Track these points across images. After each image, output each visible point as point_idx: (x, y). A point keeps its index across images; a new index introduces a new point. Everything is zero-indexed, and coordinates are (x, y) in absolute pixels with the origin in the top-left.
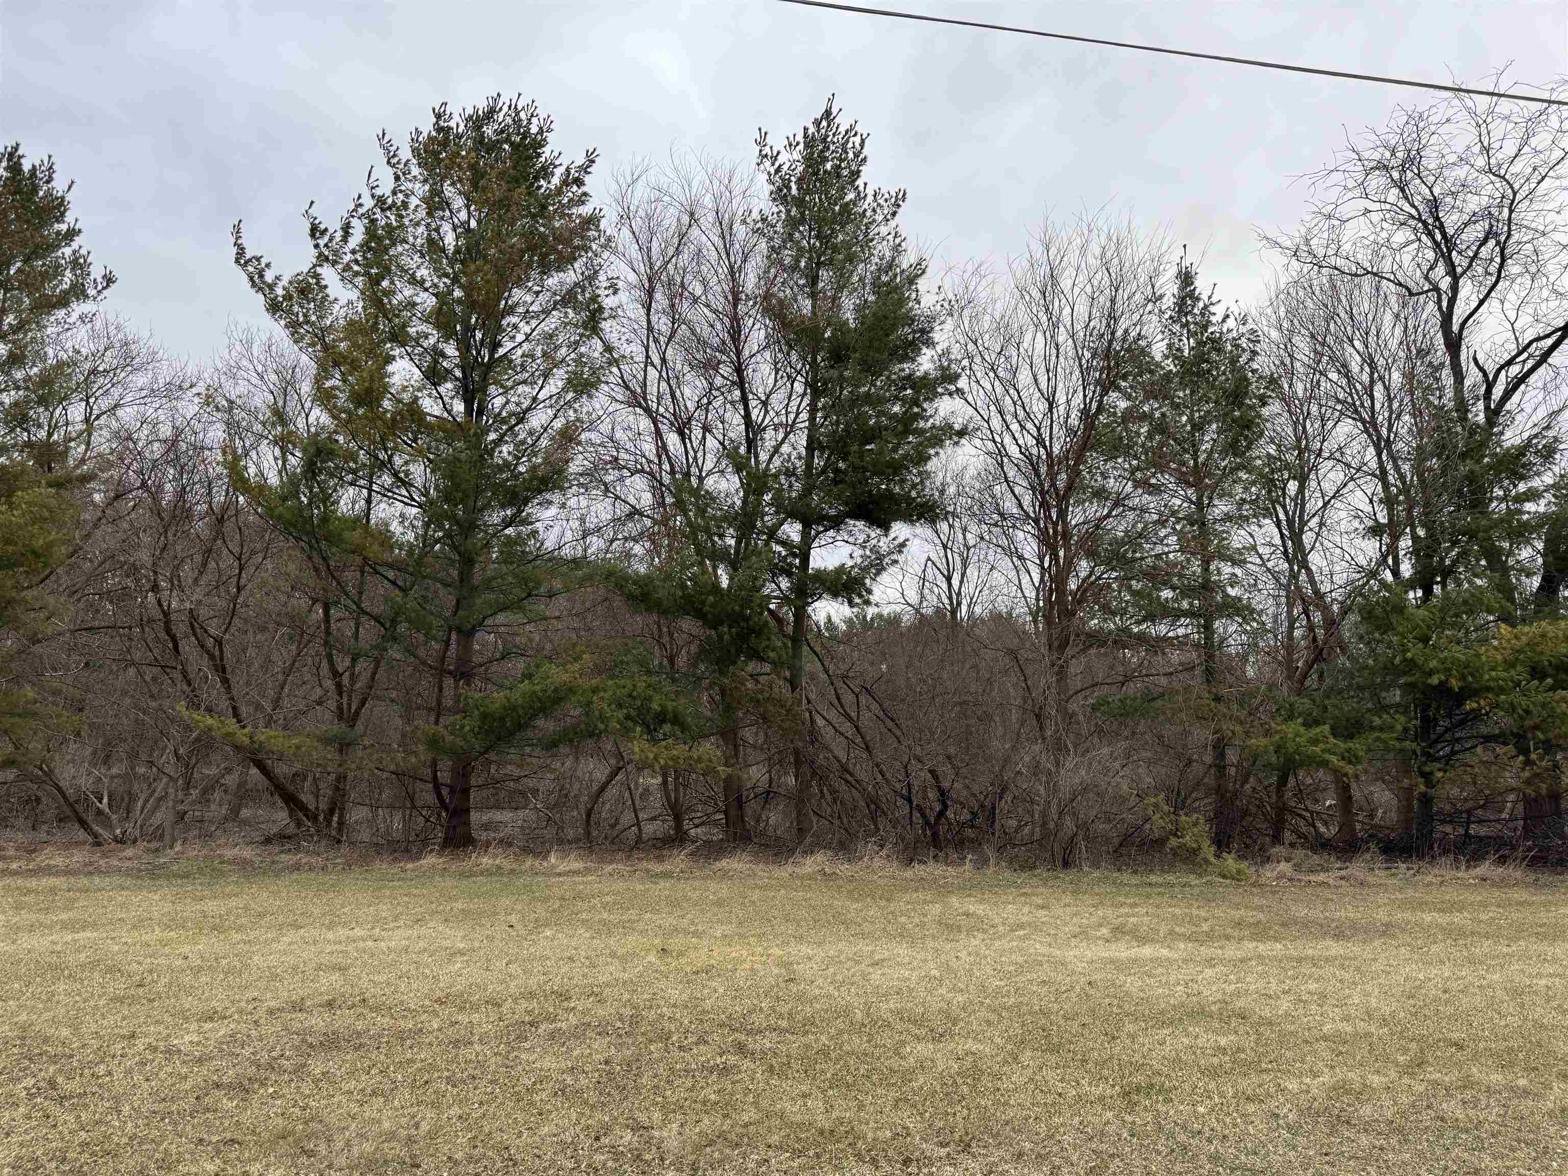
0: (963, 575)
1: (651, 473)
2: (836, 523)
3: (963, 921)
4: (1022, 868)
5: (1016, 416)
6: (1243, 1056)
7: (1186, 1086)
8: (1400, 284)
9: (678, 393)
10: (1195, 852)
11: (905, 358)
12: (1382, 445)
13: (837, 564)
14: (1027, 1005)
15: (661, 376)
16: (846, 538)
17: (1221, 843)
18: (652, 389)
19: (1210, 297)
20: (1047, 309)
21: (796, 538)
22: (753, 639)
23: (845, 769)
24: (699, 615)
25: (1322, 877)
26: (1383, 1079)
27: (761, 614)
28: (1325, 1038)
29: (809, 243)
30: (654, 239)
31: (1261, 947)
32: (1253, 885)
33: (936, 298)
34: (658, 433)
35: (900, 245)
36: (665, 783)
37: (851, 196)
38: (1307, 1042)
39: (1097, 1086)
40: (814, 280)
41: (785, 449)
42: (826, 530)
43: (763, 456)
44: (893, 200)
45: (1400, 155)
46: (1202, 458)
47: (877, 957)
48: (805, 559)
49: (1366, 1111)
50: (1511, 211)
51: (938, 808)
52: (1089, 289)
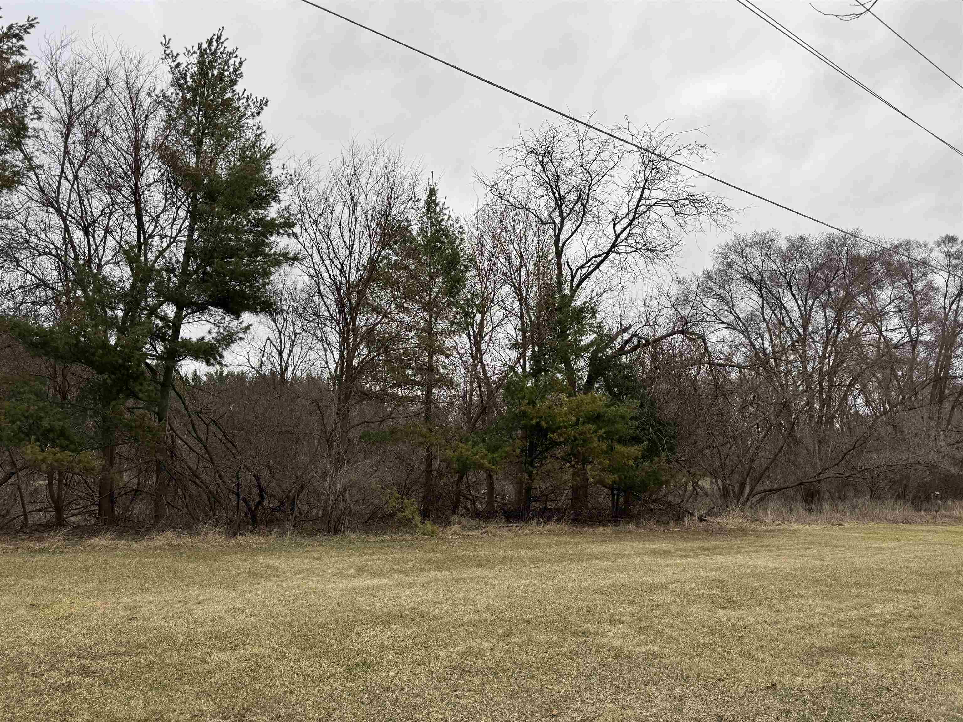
0: (291, 351)
1: (58, 257)
2: (202, 308)
3: (264, 571)
4: (308, 536)
5: (329, 256)
6: (419, 639)
7: (385, 661)
8: (538, 217)
9: (86, 202)
10: (410, 520)
11: (259, 206)
12: (523, 301)
13: (199, 336)
14: (297, 621)
15: (72, 187)
16: (208, 319)
17: (425, 515)
18: (64, 196)
19: (443, 205)
20: (351, 195)
21: (171, 315)
22: (131, 383)
23: (195, 474)
24: (90, 363)
25: (475, 533)
26: (489, 644)
27: (139, 366)
28: (464, 624)
29: (198, 119)
30: (76, 90)
31: (439, 574)
32: (439, 538)
33: (282, 171)
34: (66, 229)
35: (260, 134)
36: (50, 484)
37: (229, 95)
38: (454, 627)
39: (333, 667)
40: (199, 143)
41: (167, 253)
42: (194, 312)
43: (151, 256)
44: (258, 104)
45: (544, 147)
46: (434, 295)
47: (201, 598)
48: (177, 330)
49: (479, 663)
50: (590, 189)
51: (257, 499)
52: (376, 187)
